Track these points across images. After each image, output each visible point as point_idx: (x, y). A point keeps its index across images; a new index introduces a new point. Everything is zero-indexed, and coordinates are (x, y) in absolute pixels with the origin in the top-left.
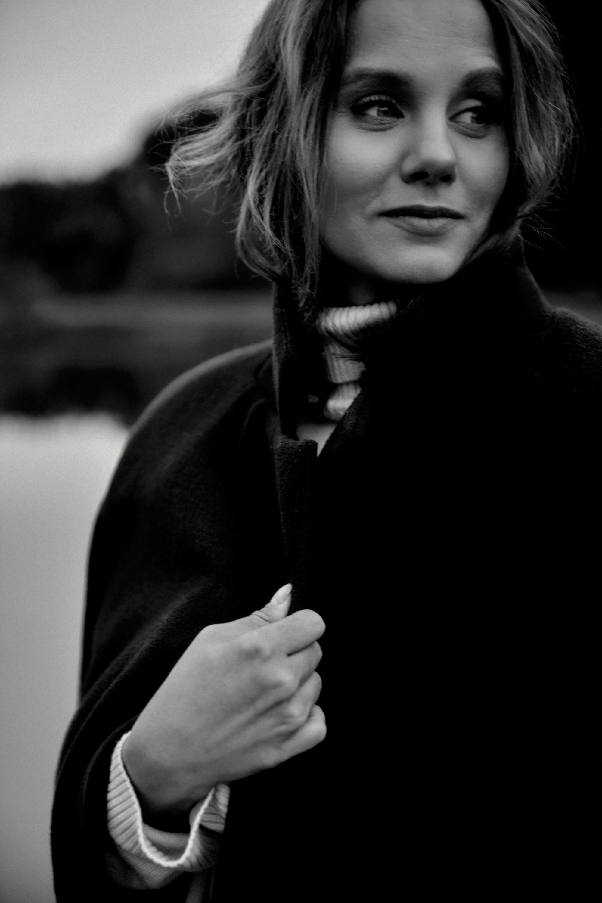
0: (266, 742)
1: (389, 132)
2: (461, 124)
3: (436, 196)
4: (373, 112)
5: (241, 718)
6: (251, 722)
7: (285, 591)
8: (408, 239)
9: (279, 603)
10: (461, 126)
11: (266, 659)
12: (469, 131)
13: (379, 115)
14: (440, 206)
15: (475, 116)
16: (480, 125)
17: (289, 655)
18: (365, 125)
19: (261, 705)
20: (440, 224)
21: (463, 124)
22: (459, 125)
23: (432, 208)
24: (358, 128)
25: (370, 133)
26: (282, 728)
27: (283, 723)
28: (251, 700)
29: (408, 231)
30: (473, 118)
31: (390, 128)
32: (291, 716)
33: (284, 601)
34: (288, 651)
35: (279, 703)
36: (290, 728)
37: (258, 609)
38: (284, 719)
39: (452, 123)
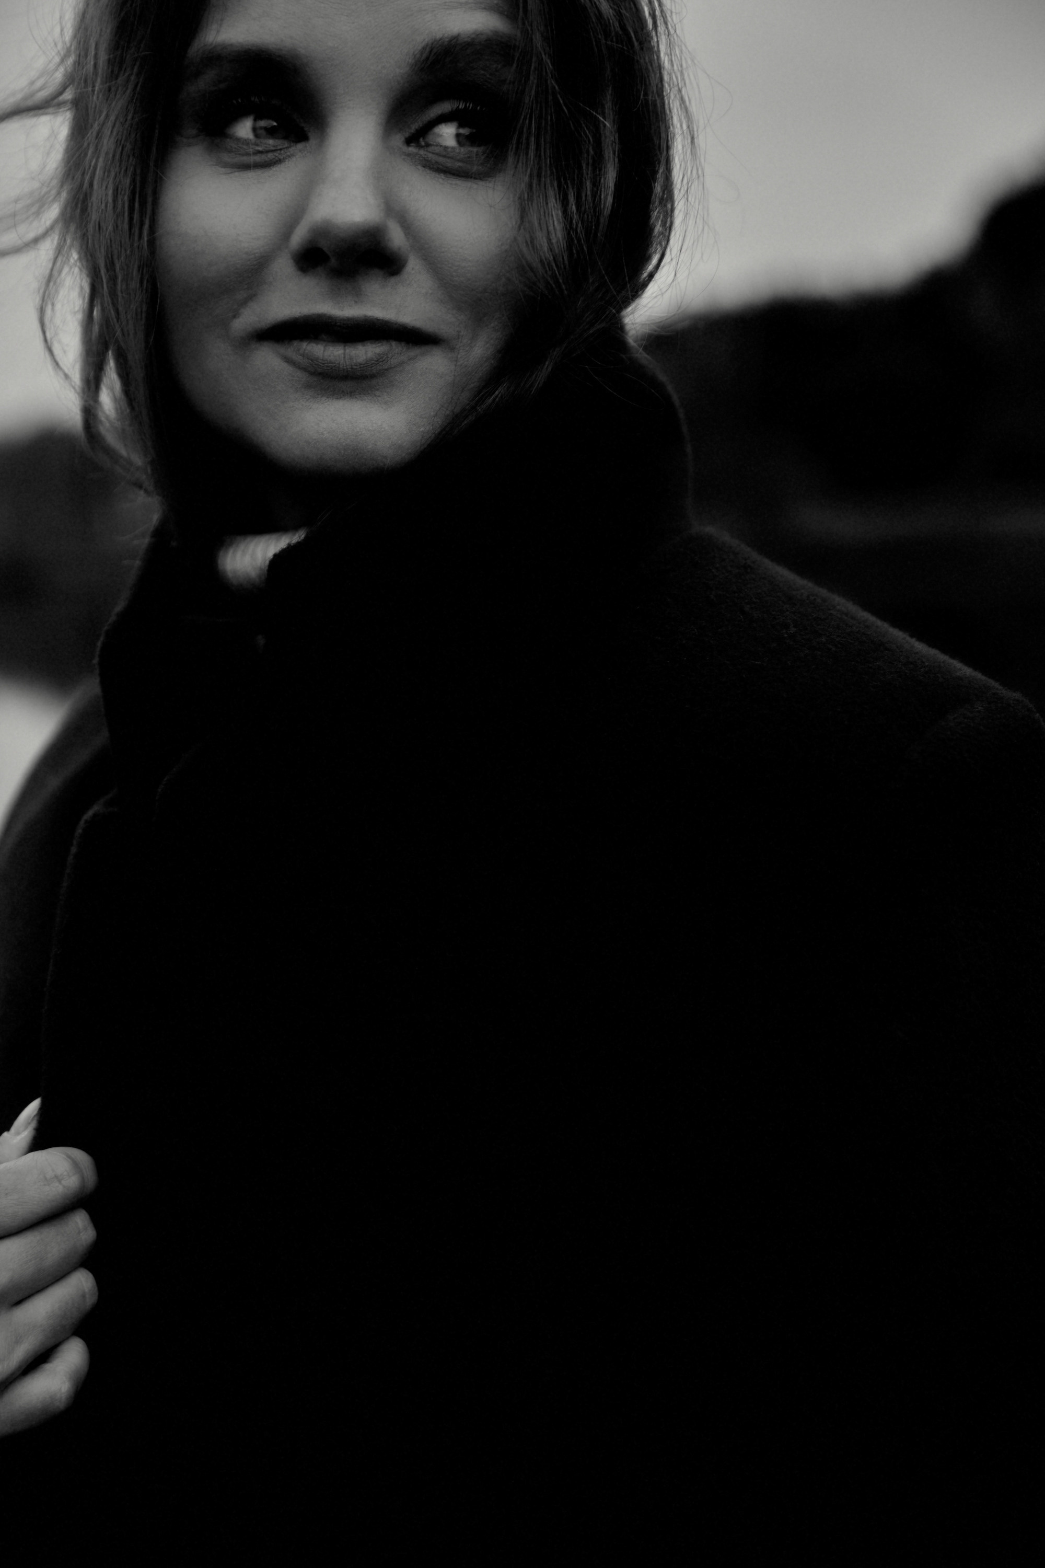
1: (275, 169)
2: (430, 149)
3: (358, 296)
4: (244, 129)
8: (308, 386)
10: (433, 153)
12: (449, 163)
13: (257, 136)
14: (366, 316)
15: (465, 131)
16: (475, 149)
18: (226, 157)
20: (370, 355)
21: (437, 149)
22: (430, 152)
23: (349, 319)
24: (215, 164)
25: (237, 174)
29: (304, 369)
30: (458, 136)
31: (278, 162)
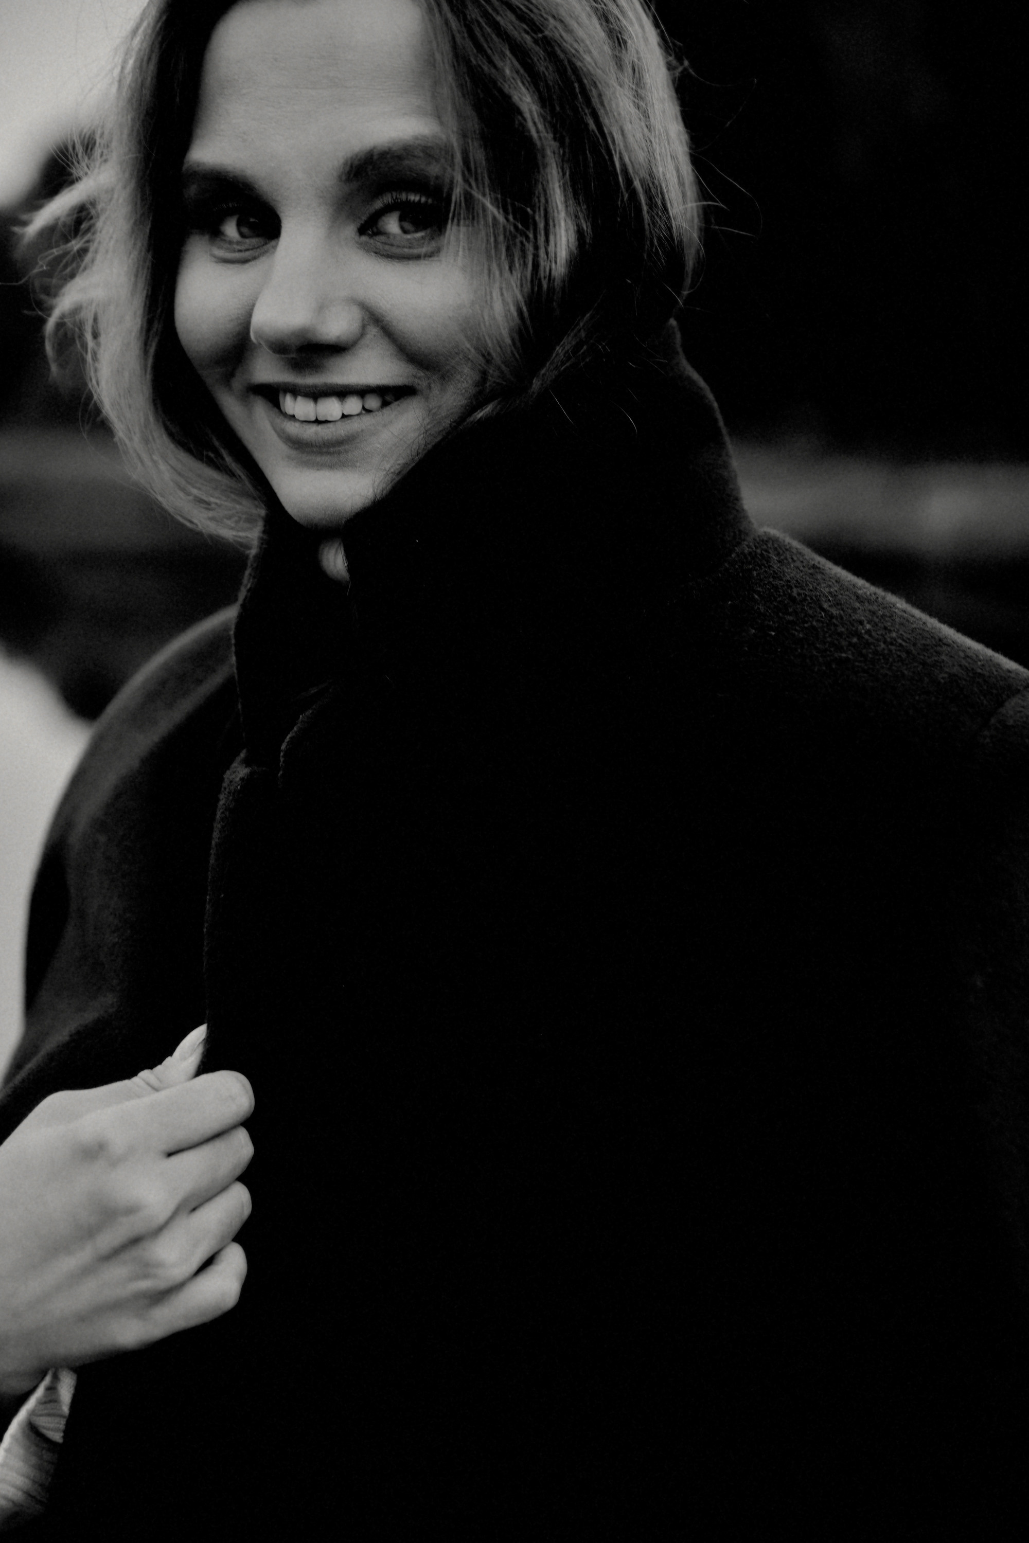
0: (116, 1307)
4: (230, 228)
5: (70, 1263)
6: (87, 1271)
7: (197, 1036)
9: (184, 1058)
11: (114, 1163)
17: (170, 1154)
18: (216, 252)
19: (108, 1239)
26: (144, 1285)
27: (146, 1276)
28: (89, 1233)
31: (254, 258)
32: (159, 1265)
33: (191, 1055)
34: (172, 1147)
35: (135, 1241)
36: (162, 1285)
37: (151, 1067)
38: (147, 1269)
39: (364, 238)
